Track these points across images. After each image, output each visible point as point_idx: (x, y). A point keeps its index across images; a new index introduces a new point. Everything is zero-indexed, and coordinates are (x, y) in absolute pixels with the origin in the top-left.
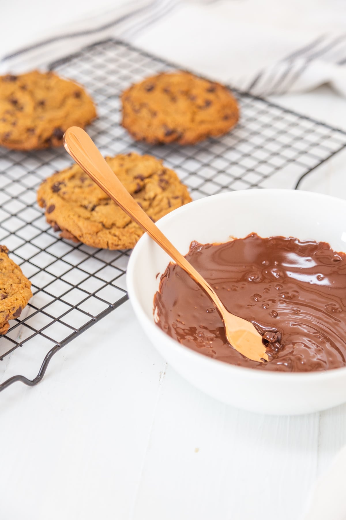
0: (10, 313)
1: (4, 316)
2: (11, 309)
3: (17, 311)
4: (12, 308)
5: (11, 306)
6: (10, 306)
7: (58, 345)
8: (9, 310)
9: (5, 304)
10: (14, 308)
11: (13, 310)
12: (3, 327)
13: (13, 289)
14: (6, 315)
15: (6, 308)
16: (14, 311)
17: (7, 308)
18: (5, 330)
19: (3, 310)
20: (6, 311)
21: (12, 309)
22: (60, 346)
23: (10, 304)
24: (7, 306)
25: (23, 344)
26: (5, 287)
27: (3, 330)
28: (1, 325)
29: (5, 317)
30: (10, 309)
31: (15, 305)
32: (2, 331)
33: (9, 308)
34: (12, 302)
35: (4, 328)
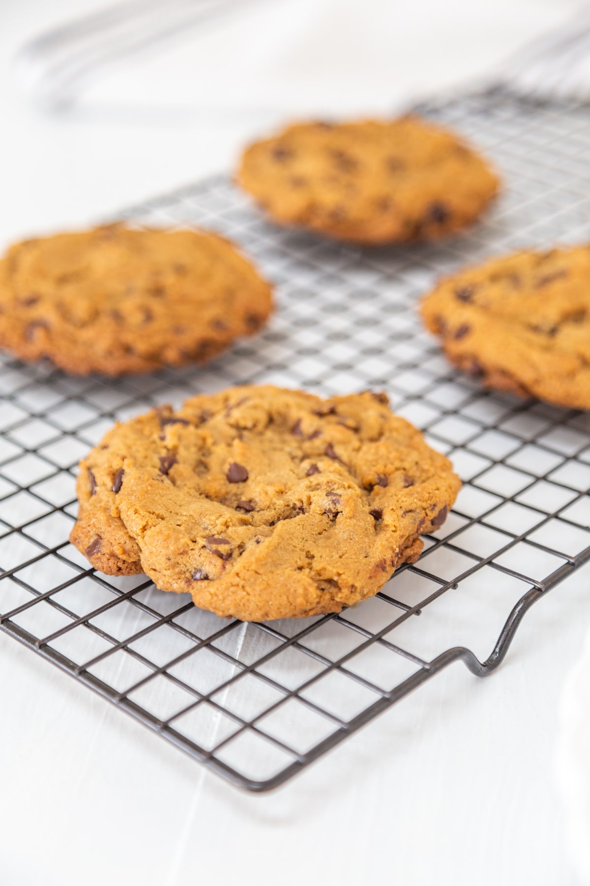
0: (427, 515)
1: (415, 520)
2: (428, 507)
3: (440, 512)
4: (431, 505)
5: (429, 502)
6: (426, 501)
7: (538, 586)
8: (424, 509)
9: (416, 496)
10: (435, 505)
11: (433, 510)
12: (412, 545)
13: (423, 471)
14: (420, 519)
15: (419, 503)
16: (434, 512)
17: (421, 504)
18: (415, 551)
19: (413, 507)
20: (418, 511)
21: (430, 508)
22: (543, 590)
23: (427, 495)
24: (420, 500)
25: (458, 584)
26: (406, 465)
27: (412, 552)
28: (409, 540)
29: (418, 522)
30: (426, 507)
31: (437, 499)
32: (408, 555)
33: (425, 505)
34: (429, 493)
35: (413, 547)
